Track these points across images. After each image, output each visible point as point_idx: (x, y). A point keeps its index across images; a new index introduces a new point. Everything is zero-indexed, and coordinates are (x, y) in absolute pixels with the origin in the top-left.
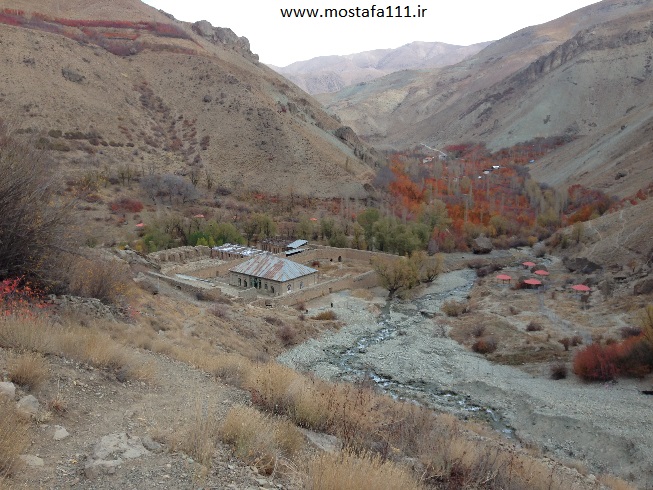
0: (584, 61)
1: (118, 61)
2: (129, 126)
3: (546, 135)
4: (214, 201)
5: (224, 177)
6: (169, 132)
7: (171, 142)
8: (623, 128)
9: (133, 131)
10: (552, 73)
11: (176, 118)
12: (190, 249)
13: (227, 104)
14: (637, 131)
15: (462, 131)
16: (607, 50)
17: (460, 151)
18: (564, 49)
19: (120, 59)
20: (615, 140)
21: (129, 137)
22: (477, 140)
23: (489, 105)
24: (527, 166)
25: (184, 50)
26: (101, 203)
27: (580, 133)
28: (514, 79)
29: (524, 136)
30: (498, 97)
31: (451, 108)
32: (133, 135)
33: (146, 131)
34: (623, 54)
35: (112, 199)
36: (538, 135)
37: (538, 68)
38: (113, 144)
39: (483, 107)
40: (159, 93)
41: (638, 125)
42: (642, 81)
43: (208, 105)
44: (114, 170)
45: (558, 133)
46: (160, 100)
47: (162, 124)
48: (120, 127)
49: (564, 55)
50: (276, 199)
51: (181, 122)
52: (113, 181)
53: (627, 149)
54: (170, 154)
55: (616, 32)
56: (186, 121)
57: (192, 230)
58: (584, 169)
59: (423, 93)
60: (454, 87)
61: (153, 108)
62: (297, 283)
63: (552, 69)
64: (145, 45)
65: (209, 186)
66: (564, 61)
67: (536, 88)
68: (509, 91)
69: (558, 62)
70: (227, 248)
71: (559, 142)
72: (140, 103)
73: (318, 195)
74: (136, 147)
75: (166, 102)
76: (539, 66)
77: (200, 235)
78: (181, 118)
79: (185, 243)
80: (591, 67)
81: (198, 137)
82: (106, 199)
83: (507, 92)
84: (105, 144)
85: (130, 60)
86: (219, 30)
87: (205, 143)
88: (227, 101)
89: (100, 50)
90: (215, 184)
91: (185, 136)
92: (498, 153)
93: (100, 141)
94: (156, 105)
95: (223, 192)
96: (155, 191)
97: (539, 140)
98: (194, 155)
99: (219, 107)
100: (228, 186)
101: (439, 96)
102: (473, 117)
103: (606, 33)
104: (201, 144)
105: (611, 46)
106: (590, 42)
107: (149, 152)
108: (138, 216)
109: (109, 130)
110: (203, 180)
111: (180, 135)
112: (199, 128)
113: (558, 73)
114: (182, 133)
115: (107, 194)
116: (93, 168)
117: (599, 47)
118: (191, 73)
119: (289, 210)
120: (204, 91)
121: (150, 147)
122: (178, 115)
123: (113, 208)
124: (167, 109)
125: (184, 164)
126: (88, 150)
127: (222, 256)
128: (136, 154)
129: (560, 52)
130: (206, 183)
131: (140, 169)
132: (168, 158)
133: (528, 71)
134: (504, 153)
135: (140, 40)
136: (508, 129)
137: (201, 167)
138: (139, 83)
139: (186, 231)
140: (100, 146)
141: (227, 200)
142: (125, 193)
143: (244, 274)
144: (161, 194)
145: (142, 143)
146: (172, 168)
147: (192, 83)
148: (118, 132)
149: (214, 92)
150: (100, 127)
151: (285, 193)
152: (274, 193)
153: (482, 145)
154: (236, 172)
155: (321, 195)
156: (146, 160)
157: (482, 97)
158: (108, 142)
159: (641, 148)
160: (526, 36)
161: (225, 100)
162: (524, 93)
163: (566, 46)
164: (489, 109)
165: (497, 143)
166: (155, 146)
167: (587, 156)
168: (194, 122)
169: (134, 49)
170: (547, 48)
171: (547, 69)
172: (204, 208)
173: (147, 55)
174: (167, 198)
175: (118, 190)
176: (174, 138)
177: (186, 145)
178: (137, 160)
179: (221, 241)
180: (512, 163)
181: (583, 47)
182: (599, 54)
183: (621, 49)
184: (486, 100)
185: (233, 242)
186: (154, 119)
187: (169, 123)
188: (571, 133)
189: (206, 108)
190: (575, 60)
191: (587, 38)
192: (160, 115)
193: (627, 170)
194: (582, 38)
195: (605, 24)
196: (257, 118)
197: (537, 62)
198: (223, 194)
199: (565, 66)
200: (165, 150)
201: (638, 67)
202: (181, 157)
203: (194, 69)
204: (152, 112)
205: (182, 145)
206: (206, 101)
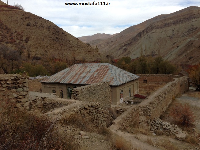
0: (153, 32)
3: (145, 55)
6: (10, 36)
7: (10, 41)
8: (178, 47)
10: (144, 37)
11: (14, 32)
13: (38, 26)
14: (185, 47)
15: (118, 55)
16: (160, 29)
20: (176, 51)
23: (125, 47)
27: (156, 54)
28: (132, 39)
29: (138, 56)
30: (128, 45)
31: (113, 49)
34: (165, 30)
37: (139, 35)
39: (124, 48)
42: (172, 37)
43: (29, 27)
45: (149, 54)
46: (6, 26)
47: (6, 34)
49: (147, 31)
53: (184, 52)
54: (9, 45)
55: (162, 24)
56: (18, 33)
59: (103, 46)
60: (113, 43)
61: (3, 28)
63: (144, 36)
65: (29, 55)
66: (147, 33)
67: (139, 41)
68: (132, 43)
69: (145, 33)
75: (9, 27)
76: (140, 35)
78: (16, 32)
80: (156, 34)
81: (24, 38)
83: (130, 43)
87: (27, 40)
88: (38, 25)
90: (32, 55)
91: (17, 38)
94: (4, 28)
98: (21, 45)
99: (34, 27)
100: (39, 56)
101: (108, 46)
102: (121, 51)
103: (158, 24)
104: (25, 41)
105: (161, 28)
106: (154, 27)
110: (25, 53)
111: (15, 38)
112: (24, 35)
113: (146, 36)
114: (16, 37)
117: (158, 28)
118: (21, 17)
120: (27, 22)
124: (10, 29)
125: (15, 48)
129: (145, 30)
130: (27, 55)
133: (136, 36)
136: (133, 53)
137: (25, 49)
141: (39, 62)
147: (22, 20)
149: (32, 22)
152: (64, 59)
154: (43, 51)
157: (123, 45)
161: (37, 24)
162: (136, 43)
163: (147, 29)
164: (126, 48)
166: (1, 42)
168: (22, 33)
170: (141, 30)
171: (142, 35)
173: (2, 12)
176: (12, 39)
177: (18, 41)
181: (152, 28)
182: (158, 30)
183: (164, 28)
185: (43, 75)
186: (2, 32)
187: (10, 34)
188: (153, 54)
189: (28, 28)
190: (150, 32)
191: (153, 26)
192: (6, 31)
193: (192, 56)
194: (152, 26)
195: (158, 22)
196: (53, 29)
197: (139, 34)
198: (36, 59)
199: (148, 34)
200: (6, 43)
201: (170, 33)
202: (14, 46)
203: (23, 15)
204: (2, 30)
205: (15, 42)
206: (28, 25)
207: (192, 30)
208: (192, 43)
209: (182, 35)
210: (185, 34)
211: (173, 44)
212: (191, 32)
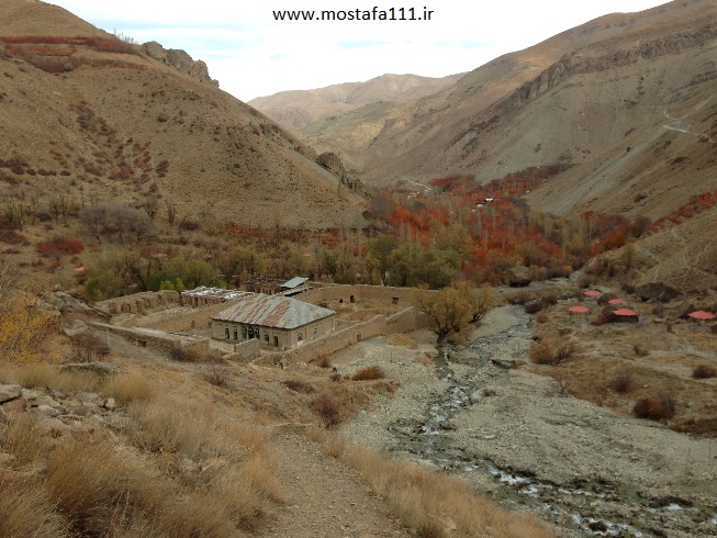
0: (572, 85)
1: (49, 78)
2: (63, 151)
3: (538, 165)
4: (177, 237)
5: (188, 209)
6: (116, 157)
7: (119, 170)
8: (629, 150)
9: (69, 156)
10: (539, 99)
11: (125, 142)
12: (149, 295)
13: (188, 124)
14: (646, 151)
15: (448, 163)
16: (595, 72)
17: (447, 185)
18: (549, 73)
19: (52, 76)
20: (621, 163)
21: (63, 164)
22: (465, 173)
23: (474, 135)
24: (523, 197)
25: (131, 66)
26: (27, 244)
27: (574, 161)
28: (499, 107)
29: (514, 167)
30: (482, 126)
31: (434, 139)
32: (69, 161)
33: (86, 157)
34: (613, 76)
35: (42, 239)
36: (530, 165)
37: (524, 94)
38: (43, 173)
39: (468, 138)
40: (101, 112)
41: (645, 145)
42: (634, 104)
43: (164, 126)
44: (44, 204)
45: (550, 161)
46: (102, 121)
47: (106, 149)
48: (51, 152)
49: (550, 80)
50: (257, 232)
51: (131, 147)
52: (44, 217)
53: (638, 171)
54: (118, 183)
55: (605, 53)
56: (137, 146)
57: (152, 272)
58: (591, 195)
59: (400, 125)
60: (434, 118)
61: (94, 130)
62: (310, 330)
63: (538, 95)
64: (83, 61)
65: (171, 220)
66: (551, 86)
67: (523, 115)
68: (495, 119)
69: (544, 87)
70: (202, 292)
71: (553, 171)
72: (77, 125)
73: (307, 226)
74: (73, 176)
75: (110, 123)
76: (525, 92)
77: (164, 277)
78: (130, 141)
79: (143, 289)
80: (581, 91)
81: (154, 163)
82: (33, 239)
83: (492, 121)
84: (32, 173)
85: (65, 77)
86: (171, 52)
87: (162, 168)
88: (188, 120)
89: (26, 65)
90: (179, 217)
91: (136, 162)
92: (489, 185)
93: (26, 169)
94: (98, 126)
95: (189, 226)
96: (100, 228)
97: (531, 169)
98: (149, 184)
99: (177, 127)
100: (194, 218)
101: (418, 128)
102: (459, 146)
103: (594, 54)
104: (158, 171)
105: (601, 68)
106: (577, 65)
107: (91, 182)
108: (77, 259)
109: (37, 157)
110: (162, 212)
111: (130, 161)
112: (153, 152)
113: (545, 99)
114: (133, 159)
115: (34, 233)
116: (17, 203)
117: (587, 69)
118: (141, 89)
119: (275, 245)
120: (158, 109)
121: (91, 176)
122: (127, 139)
123: (43, 249)
124: (113, 132)
125: (136, 195)
126: (9, 179)
127: (196, 302)
128: (73, 184)
129: (546, 77)
130: (167, 216)
131: (78, 202)
132: (114, 189)
133: (513, 97)
134: (495, 184)
135: (77, 55)
136: (498, 159)
137: (160, 197)
138: (76, 102)
139: (144, 273)
140: (26, 176)
141: (195, 236)
142: (59, 230)
143: (233, 322)
144: (108, 231)
145: (82, 171)
146: (122, 199)
147: (143, 101)
148: (49, 158)
149: (170, 110)
150: (24, 153)
151: (268, 225)
152: (254, 224)
153: (470, 178)
154: (203, 203)
155: (314, 225)
156: (86, 191)
157: (467, 127)
158: (36, 170)
159: (656, 168)
160: (504, 64)
161: (185, 118)
162: (510, 121)
163: (552, 69)
164: (475, 139)
165: (486, 175)
166: (99, 174)
167: (592, 182)
168: (147, 145)
169: (68, 65)
170: (530, 75)
171: (533, 95)
172: (165, 246)
173: (85, 71)
174: (117, 236)
175: (49, 228)
176: (123, 164)
177: (139, 172)
178: (74, 190)
179: (193, 284)
180: (507, 194)
181: (570, 70)
182: (588, 77)
183: (610, 71)
184: (471, 130)
185: (209, 284)
186: (95, 143)
187: (115, 147)
188: (565, 161)
189: (161, 129)
190: (563, 84)
191: (574, 61)
192: (104, 139)
193: (647, 191)
194: (568, 61)
195: (591, 46)
196: (227, 137)
197: (523, 88)
198: (189, 229)
199: (553, 91)
200: (111, 178)
201: (629, 89)
202: (132, 187)
203: (145, 85)
204: (94, 135)
205: (132, 173)
206: (161, 120)
207: (707, 79)
208: (669, 143)
209: (669, 97)
210: (679, 94)
211: (628, 133)
212: (701, 86)
